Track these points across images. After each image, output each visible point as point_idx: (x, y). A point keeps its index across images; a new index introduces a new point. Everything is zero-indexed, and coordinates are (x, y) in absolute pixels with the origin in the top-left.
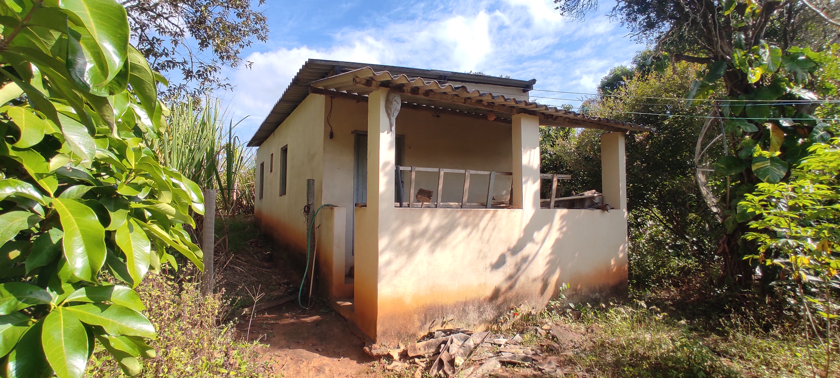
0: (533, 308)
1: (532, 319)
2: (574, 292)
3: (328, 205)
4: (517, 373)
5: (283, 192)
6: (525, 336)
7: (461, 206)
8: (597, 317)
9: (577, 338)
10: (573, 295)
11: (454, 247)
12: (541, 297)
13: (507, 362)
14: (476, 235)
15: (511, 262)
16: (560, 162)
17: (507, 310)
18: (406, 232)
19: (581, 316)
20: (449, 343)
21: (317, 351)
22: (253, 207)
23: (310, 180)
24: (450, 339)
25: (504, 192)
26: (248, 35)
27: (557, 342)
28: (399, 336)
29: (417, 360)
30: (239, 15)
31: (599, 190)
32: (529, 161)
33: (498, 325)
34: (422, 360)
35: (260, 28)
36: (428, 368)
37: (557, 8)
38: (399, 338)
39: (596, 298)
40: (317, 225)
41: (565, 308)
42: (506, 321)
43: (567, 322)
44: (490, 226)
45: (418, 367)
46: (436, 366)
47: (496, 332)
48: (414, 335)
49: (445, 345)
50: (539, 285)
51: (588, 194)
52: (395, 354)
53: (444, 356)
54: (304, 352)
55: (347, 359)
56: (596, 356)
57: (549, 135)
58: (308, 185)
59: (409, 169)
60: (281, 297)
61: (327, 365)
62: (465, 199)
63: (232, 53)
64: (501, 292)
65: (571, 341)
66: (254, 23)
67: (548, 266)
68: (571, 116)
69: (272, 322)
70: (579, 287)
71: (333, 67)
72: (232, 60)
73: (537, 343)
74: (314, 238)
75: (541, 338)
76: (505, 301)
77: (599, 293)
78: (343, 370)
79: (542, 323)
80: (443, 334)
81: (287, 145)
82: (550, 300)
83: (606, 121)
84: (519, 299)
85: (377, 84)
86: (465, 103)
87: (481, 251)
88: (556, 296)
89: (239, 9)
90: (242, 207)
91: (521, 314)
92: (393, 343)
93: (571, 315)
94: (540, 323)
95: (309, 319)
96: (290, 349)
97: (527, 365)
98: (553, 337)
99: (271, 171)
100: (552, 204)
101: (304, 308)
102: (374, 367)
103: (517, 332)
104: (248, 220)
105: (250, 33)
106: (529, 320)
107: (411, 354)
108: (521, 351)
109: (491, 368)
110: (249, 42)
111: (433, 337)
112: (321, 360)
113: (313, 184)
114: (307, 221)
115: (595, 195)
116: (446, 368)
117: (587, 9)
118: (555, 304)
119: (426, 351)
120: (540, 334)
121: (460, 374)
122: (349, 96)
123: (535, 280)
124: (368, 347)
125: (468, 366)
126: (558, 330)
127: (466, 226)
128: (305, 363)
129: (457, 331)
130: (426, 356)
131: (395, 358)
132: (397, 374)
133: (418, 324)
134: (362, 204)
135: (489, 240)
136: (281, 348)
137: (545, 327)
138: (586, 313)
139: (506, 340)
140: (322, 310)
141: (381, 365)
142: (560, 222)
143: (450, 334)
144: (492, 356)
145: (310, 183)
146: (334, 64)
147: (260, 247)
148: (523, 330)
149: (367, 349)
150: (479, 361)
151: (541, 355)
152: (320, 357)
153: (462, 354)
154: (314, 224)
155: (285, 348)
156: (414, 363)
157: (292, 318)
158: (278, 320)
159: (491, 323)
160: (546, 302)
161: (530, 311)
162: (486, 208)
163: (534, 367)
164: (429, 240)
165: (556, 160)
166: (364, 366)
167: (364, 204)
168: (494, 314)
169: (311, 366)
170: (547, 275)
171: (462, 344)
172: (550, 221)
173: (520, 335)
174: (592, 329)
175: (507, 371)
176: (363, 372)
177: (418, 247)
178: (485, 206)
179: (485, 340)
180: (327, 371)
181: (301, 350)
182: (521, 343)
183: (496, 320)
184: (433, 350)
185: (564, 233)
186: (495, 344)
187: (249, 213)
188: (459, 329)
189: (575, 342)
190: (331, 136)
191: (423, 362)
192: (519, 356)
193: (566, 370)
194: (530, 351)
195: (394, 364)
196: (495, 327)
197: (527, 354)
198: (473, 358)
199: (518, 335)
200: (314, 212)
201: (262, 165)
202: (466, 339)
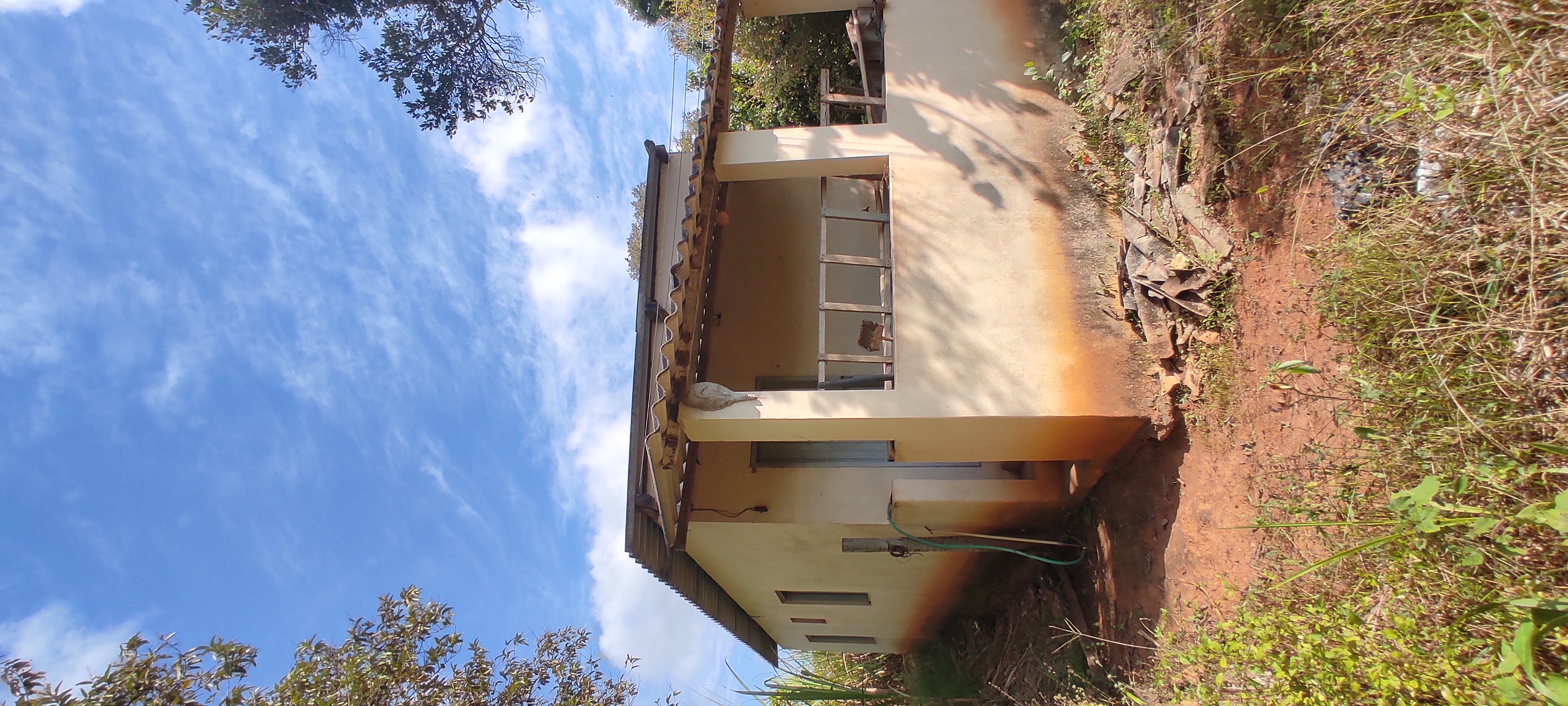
0: (1074, 128)
1: (1094, 129)
2: (1041, 53)
3: (890, 514)
4: (1201, 153)
5: (863, 598)
6: (1128, 141)
7: (886, 268)
8: (1087, 9)
9: (1129, 43)
10: (1046, 55)
11: (965, 278)
12: (1051, 115)
13: (1180, 173)
14: (941, 239)
15: (986, 173)
16: (793, 89)
17: (1079, 176)
18: (939, 366)
19: (1086, 38)
20: (1145, 283)
21: (1167, 527)
22: (891, 657)
23: (843, 546)
24: (1138, 281)
25: (854, 190)
26: (578, 665)
27: (1138, 80)
28: (1134, 375)
29: (1180, 341)
30: (544, 681)
31: (845, 15)
32: (800, 147)
33: (1107, 192)
34: (1179, 331)
35: (564, 644)
36: (1196, 320)
37: (521, 107)
38: (1139, 375)
39: (1050, 12)
40: (926, 534)
41: (1071, 68)
42: (1099, 179)
43: (1098, 64)
44: (924, 214)
45: (1194, 339)
46: (1190, 305)
47: (1121, 195)
48: (1132, 347)
49: (1149, 289)
50: (1028, 118)
51: (853, 35)
52: (1169, 381)
53: (1171, 290)
54: (1171, 551)
55: (1181, 470)
56: (1163, 8)
57: (743, 112)
58: (853, 550)
59: (822, 365)
60: (1064, 597)
61: (1194, 507)
62: (872, 261)
63: (611, 693)
64: (1046, 189)
65: (1135, 54)
66: (556, 654)
67: (992, 104)
68: (715, 73)
69: (1112, 612)
70: (1029, 44)
71: (638, 508)
72: (625, 693)
73: (1141, 119)
74: (951, 537)
75: (1131, 111)
76: (1060, 181)
77: (1040, 7)
78: (1202, 477)
79: (1102, 111)
80: (1128, 294)
81: (776, 592)
82: (1057, 98)
83: (722, 9)
84: (1057, 155)
85: (673, 427)
86: (700, 268)
87: (969, 230)
88: (1050, 87)
89: (532, 679)
90: (889, 676)
91: (1087, 151)
92: (1149, 387)
93: (1085, 57)
94: (1103, 114)
95: (1106, 545)
96: (1164, 577)
97: (1185, 135)
98: (1128, 88)
99: (824, 621)
100: (875, 101)
101: (1083, 555)
102: (1196, 420)
103: (1119, 156)
104: (914, 665)
105: (575, 661)
106: (1097, 134)
107: (1169, 352)
108: (1157, 147)
109: (1193, 202)
110: (590, 662)
111: (1135, 312)
112: (1185, 519)
113: (851, 540)
114: (919, 550)
115: (855, 22)
116: (1194, 286)
117: (519, 53)
118: (1065, 87)
119: (1163, 323)
120: (1122, 113)
121: (1206, 260)
122: (688, 478)
123: (1020, 128)
124: (1156, 432)
125: (1189, 245)
126: (1115, 80)
127: (924, 258)
128: (1192, 549)
129: (1123, 268)
130: (1172, 323)
131: (1179, 382)
132: (1209, 378)
133: (1110, 340)
134: (890, 449)
135: (949, 216)
136: (1162, 593)
137: (1109, 104)
138: (1081, 30)
139: (1137, 175)
140: (1087, 520)
141: (1191, 407)
142: (911, 87)
143: (1129, 281)
144: (1167, 200)
145: (849, 546)
146: (633, 505)
147: (966, 641)
148: (1116, 145)
149: (1161, 434)
150: (1178, 226)
151: (1164, 111)
152: (1179, 521)
153: (1166, 258)
154: (925, 538)
155: (1163, 587)
156: (1185, 345)
157: (1103, 576)
158: (1108, 601)
159: (1104, 206)
160: (1061, 105)
161: (1079, 135)
162: (889, 222)
163: (1189, 122)
164: (952, 325)
165: (789, 97)
166: (1194, 439)
167: (890, 446)
168: (1086, 201)
169: (1197, 537)
170: (1010, 104)
171: (1148, 258)
172: (907, 104)
173: (1127, 151)
174: (1112, 16)
175: (1197, 172)
176: (1207, 440)
177: (966, 344)
178: (884, 225)
179: (1139, 215)
180: (1207, 507)
181: (1166, 556)
182: (1142, 147)
183: (1099, 196)
184: (1160, 312)
185: (930, 77)
186: (1145, 197)
187: (900, 665)
188: (1118, 264)
189: (1136, 48)
190: (762, 509)
191: (1183, 328)
192: (1168, 151)
193: (1192, 62)
194: (1157, 130)
195: (1188, 382)
196: (1111, 198)
197: (1164, 136)
198: (1173, 237)
199: (1125, 153)
200: (902, 539)
201: (812, 638)
202: (1138, 251)
